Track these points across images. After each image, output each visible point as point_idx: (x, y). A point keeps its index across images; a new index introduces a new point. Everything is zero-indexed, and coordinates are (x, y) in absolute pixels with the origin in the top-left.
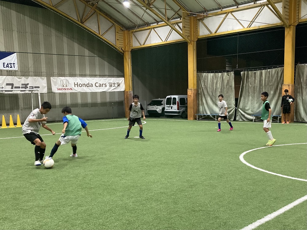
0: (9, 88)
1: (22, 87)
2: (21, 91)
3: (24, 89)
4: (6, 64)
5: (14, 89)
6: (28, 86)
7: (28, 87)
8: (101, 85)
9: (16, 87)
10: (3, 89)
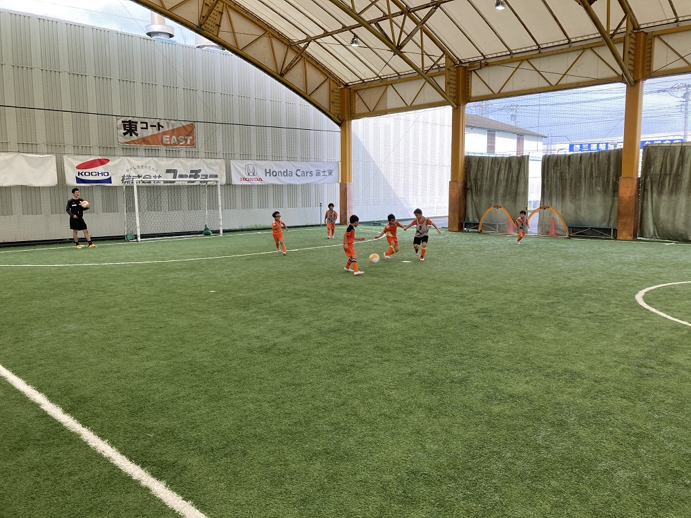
0: (170, 177)
1: (190, 176)
2: (189, 182)
3: (192, 179)
5: (178, 178)
7: (199, 176)
8: (305, 174)
9: (181, 176)
10: (160, 179)
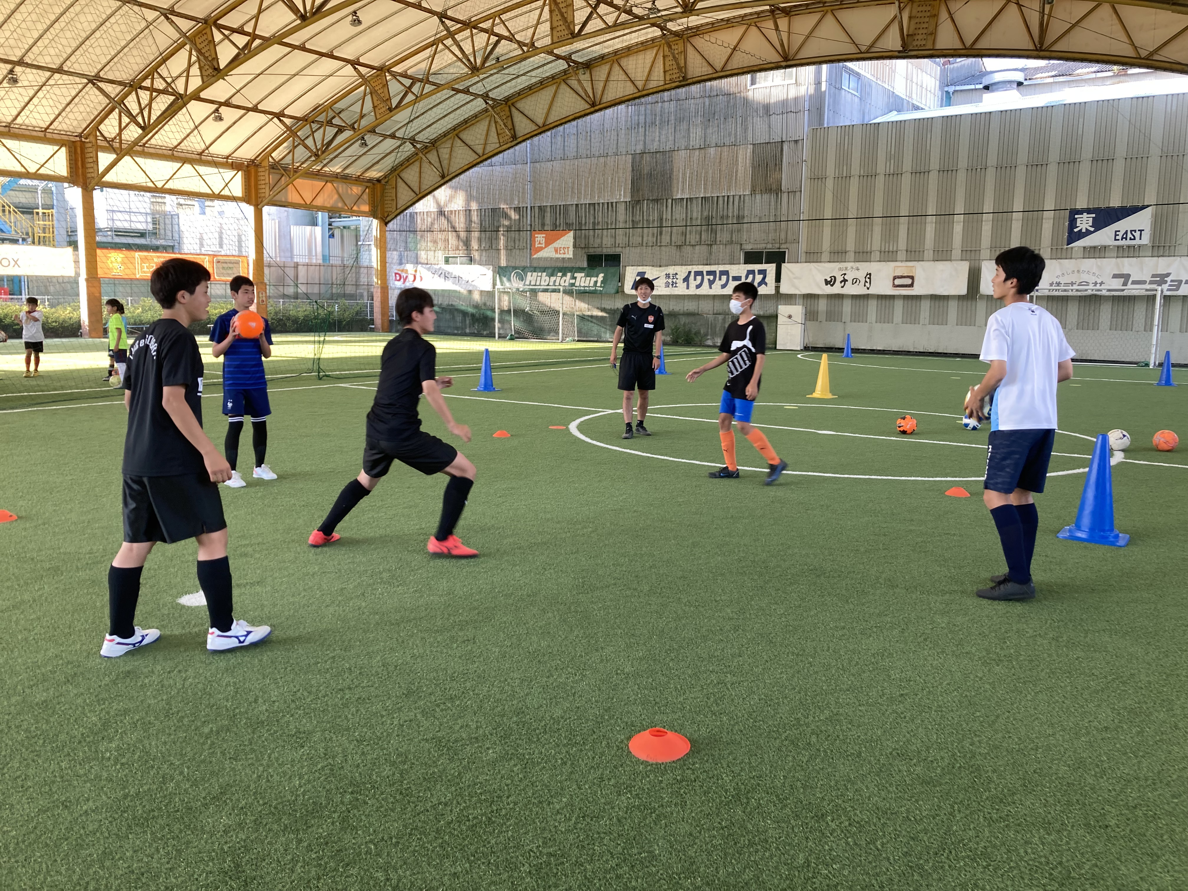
0: (1117, 284)
1: (1151, 283)
2: (1147, 290)
3: (1154, 286)
4: (1121, 234)
5: (1130, 286)
6: (1168, 279)
7: (1166, 282)
9: (1134, 283)
10: (1103, 287)
